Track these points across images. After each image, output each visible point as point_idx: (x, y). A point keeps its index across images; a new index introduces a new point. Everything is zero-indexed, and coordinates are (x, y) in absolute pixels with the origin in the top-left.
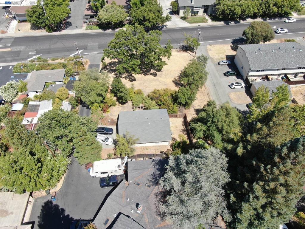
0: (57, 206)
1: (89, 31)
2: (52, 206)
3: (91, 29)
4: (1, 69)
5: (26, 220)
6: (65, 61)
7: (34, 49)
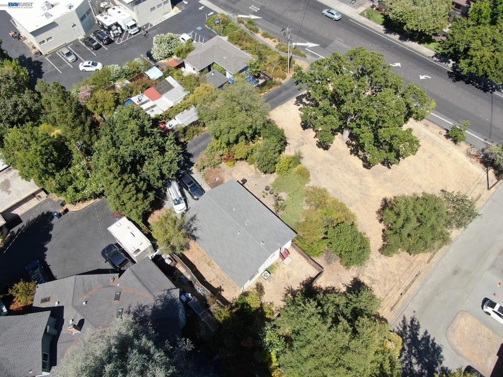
0: (51, 227)
1: (363, 20)
2: (48, 222)
3: (369, 18)
4: (200, 9)
5: (18, 212)
6: (276, 47)
7: (262, 4)
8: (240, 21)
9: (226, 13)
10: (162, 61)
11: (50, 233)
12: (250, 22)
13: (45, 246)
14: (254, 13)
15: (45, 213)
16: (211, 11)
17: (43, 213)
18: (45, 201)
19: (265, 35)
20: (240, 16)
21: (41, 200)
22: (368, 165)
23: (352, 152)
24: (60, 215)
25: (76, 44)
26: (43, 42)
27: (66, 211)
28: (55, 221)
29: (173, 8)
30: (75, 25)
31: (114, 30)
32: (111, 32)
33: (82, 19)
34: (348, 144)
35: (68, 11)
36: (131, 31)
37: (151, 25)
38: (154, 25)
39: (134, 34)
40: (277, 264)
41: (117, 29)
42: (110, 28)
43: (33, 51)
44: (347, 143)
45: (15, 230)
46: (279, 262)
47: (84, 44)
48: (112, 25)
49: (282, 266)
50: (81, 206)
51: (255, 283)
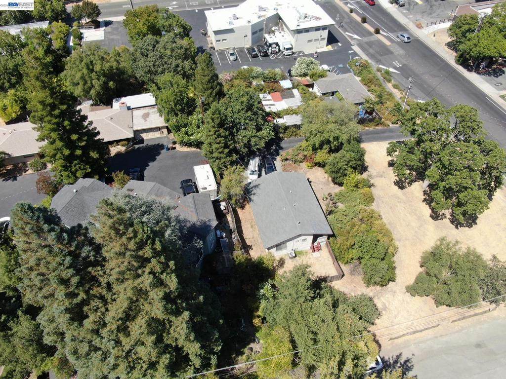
0: (159, 154)
1: (502, 102)
2: (159, 150)
4: (350, 52)
5: (145, 136)
6: (401, 98)
7: (406, 63)
8: (379, 70)
9: (370, 61)
10: (297, 78)
11: (156, 157)
12: (387, 72)
13: (149, 164)
14: (395, 68)
15: (160, 144)
16: (358, 55)
17: (159, 144)
18: (165, 137)
19: (395, 87)
20: (381, 66)
21: (162, 136)
22: (435, 216)
23: (425, 200)
24: (168, 149)
25: (241, 50)
26: (220, 41)
27: (175, 148)
28: (164, 151)
29: (327, 45)
30: (246, 36)
31: (273, 48)
32: (270, 48)
33: (253, 33)
34: (425, 193)
35: (247, 24)
36: (286, 53)
37: (303, 53)
38: (306, 53)
39: (287, 55)
40: (306, 252)
41: (276, 48)
42: (271, 45)
43: (210, 46)
44: (424, 191)
45: (137, 146)
46: (309, 252)
47: (246, 51)
48: (273, 44)
49: (309, 255)
50: (186, 149)
51: (280, 257)
